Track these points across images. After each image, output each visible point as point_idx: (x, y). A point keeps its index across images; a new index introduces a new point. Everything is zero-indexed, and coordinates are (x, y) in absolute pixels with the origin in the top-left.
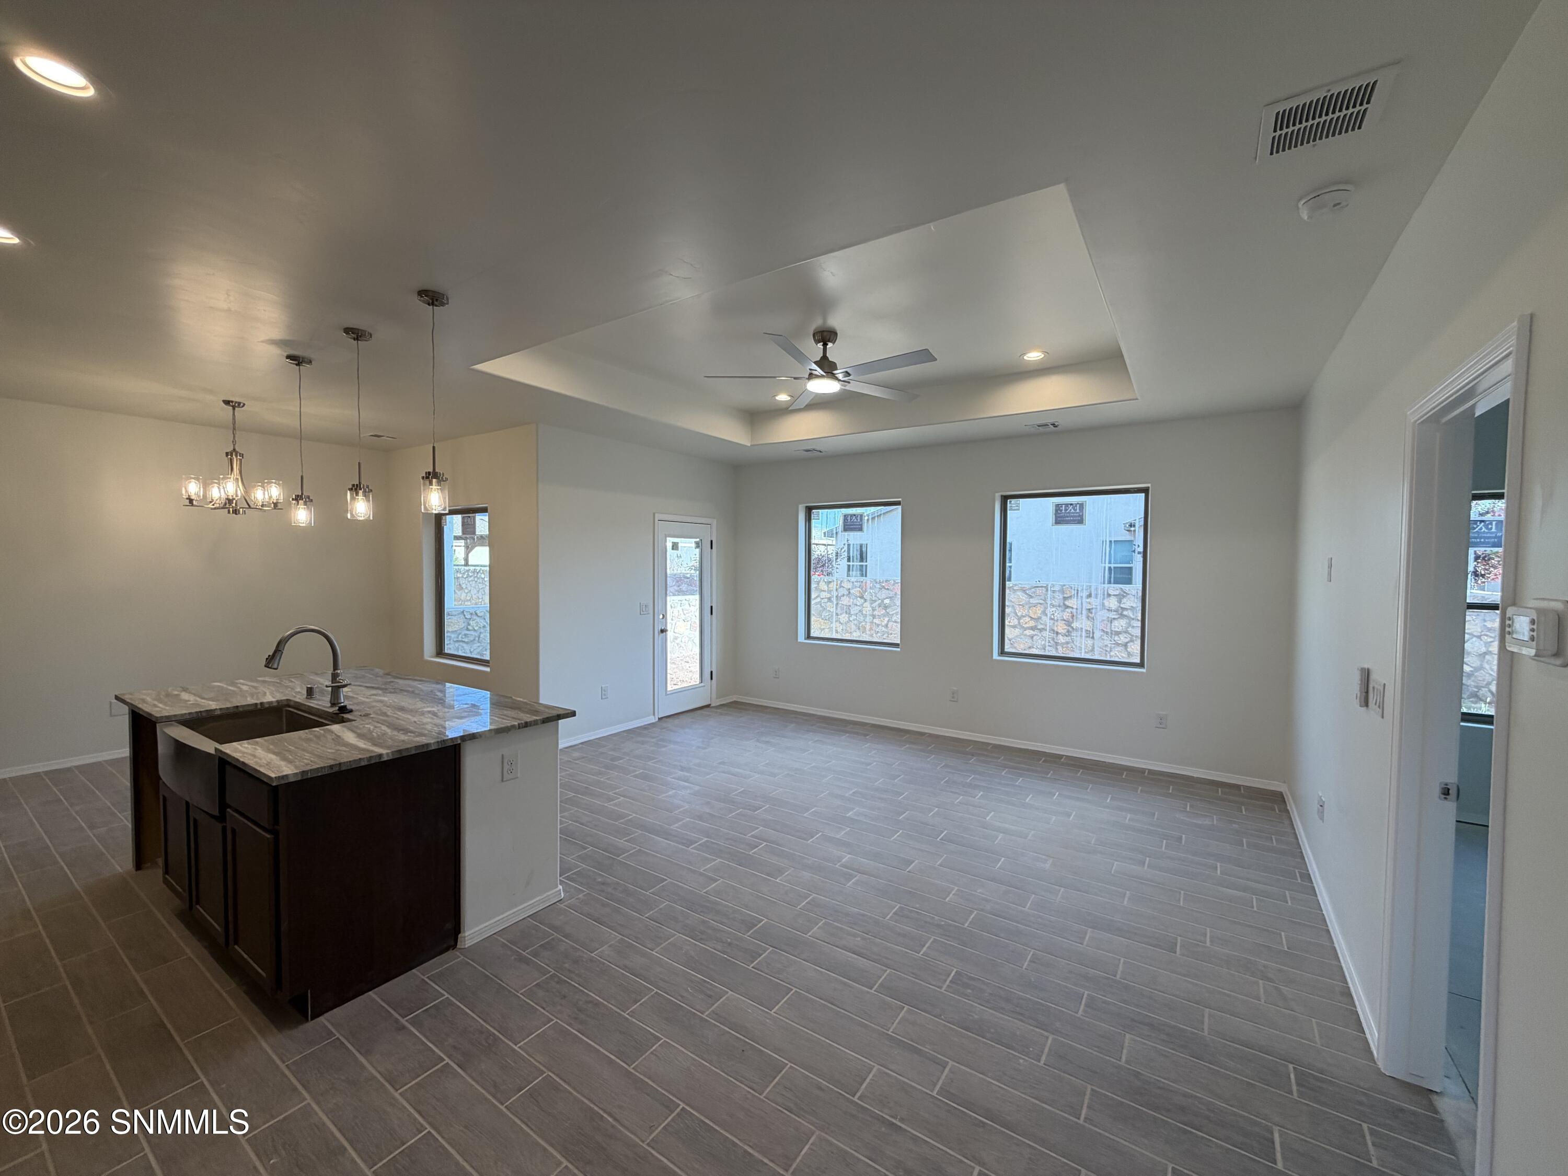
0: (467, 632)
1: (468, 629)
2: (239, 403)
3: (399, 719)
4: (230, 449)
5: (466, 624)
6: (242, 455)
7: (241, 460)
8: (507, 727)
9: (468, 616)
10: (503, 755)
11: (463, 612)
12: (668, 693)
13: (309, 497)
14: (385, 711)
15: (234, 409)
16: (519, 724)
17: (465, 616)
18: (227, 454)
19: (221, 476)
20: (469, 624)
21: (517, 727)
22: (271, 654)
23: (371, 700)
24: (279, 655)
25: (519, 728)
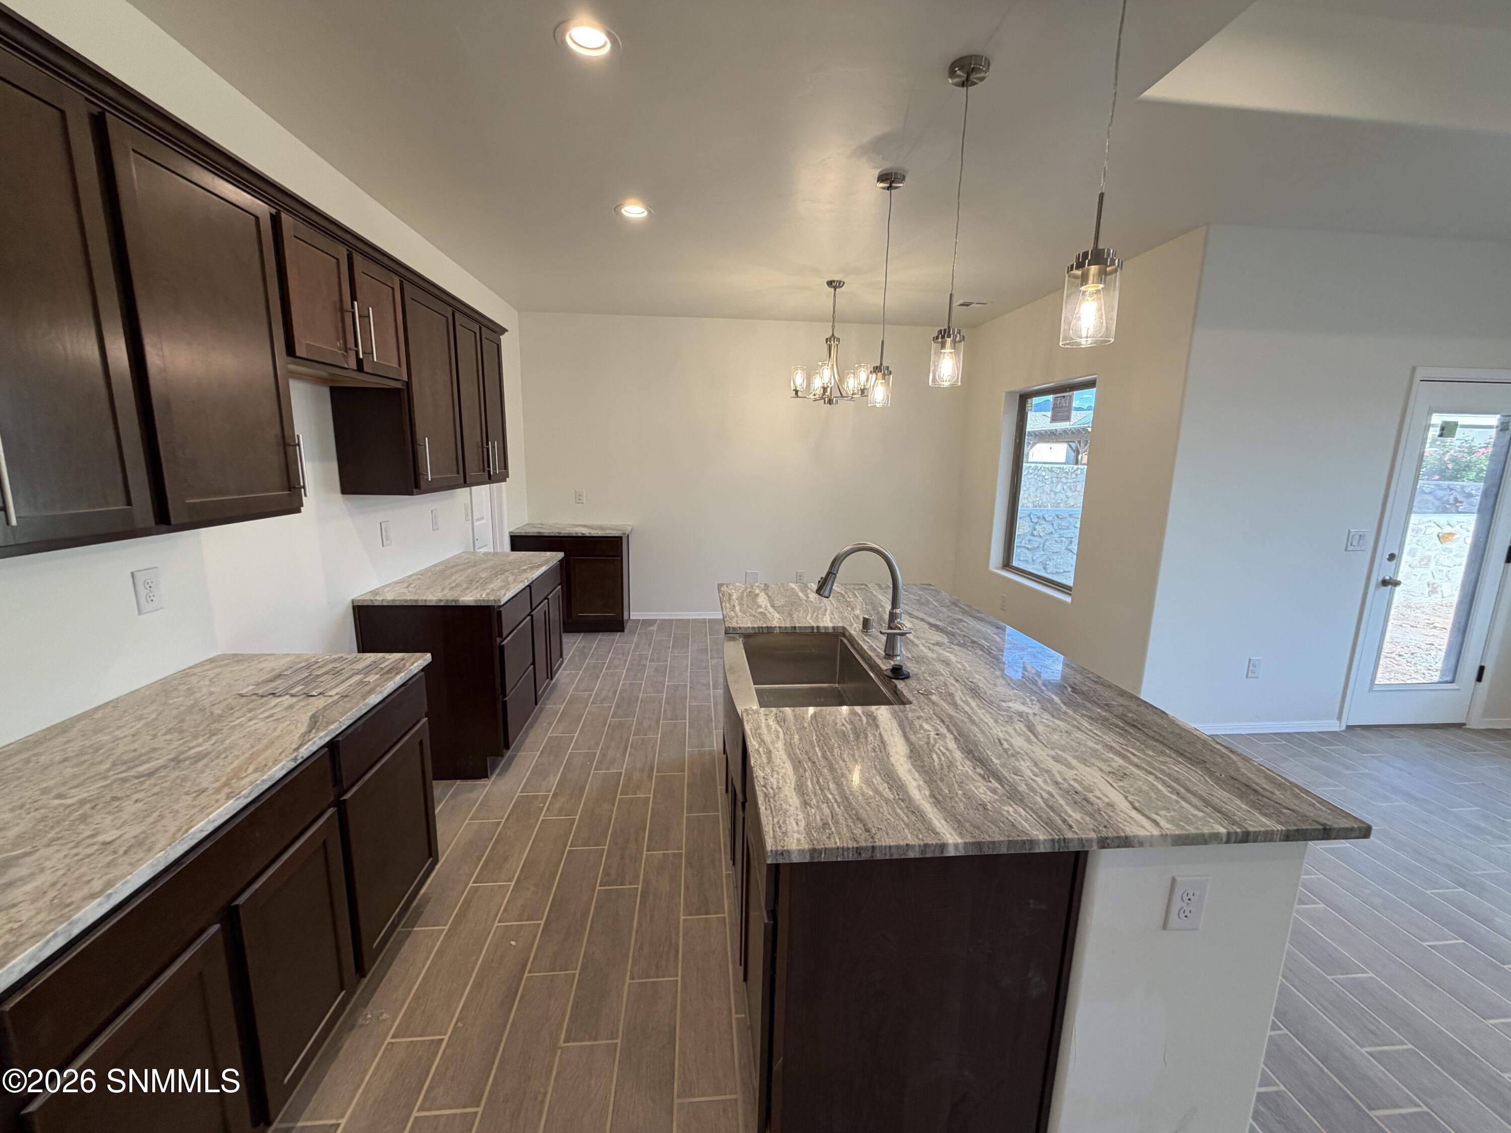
0: (1032, 538)
1: (1032, 535)
2: (840, 282)
3: (973, 722)
4: (829, 335)
5: (1031, 528)
6: (839, 340)
7: (837, 345)
8: (1203, 835)
9: (1035, 520)
10: (1174, 880)
11: (1030, 515)
12: (1375, 688)
13: (888, 368)
14: (952, 689)
15: (835, 290)
16: (1229, 834)
17: (1031, 519)
18: (827, 340)
19: (820, 364)
20: (1035, 529)
21: (1224, 839)
22: (824, 576)
23: (934, 656)
24: (832, 579)
25: (1228, 841)
